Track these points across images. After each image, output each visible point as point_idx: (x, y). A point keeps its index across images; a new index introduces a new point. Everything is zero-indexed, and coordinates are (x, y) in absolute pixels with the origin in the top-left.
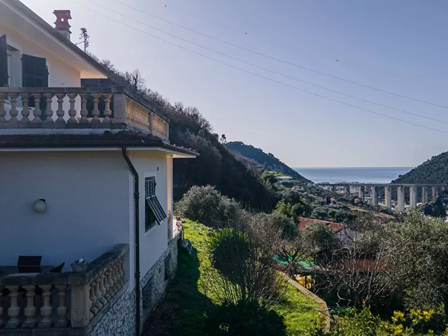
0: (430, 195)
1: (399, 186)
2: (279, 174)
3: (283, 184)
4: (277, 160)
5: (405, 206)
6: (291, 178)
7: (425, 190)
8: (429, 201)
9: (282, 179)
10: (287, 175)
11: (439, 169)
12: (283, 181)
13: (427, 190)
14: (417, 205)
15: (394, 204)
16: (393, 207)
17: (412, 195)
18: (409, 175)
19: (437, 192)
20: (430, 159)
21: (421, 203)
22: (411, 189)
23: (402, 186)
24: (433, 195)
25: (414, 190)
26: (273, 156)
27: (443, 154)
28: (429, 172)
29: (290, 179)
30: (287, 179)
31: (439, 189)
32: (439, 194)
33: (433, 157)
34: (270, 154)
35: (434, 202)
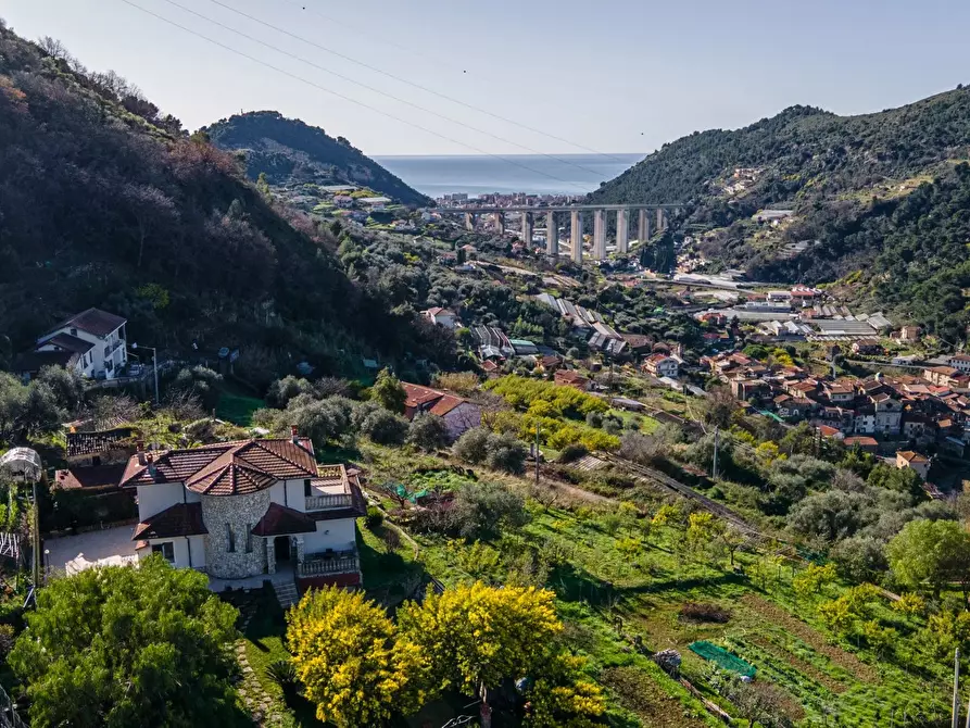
0: (653, 226)
1: (597, 209)
2: (363, 192)
3: (373, 215)
4: (358, 152)
5: (608, 248)
6: (388, 200)
7: (645, 214)
8: (651, 236)
9: (369, 205)
10: (381, 195)
11: (674, 172)
12: (374, 209)
13: (650, 217)
14: (630, 244)
15: (588, 244)
16: (586, 249)
17: (622, 226)
18: (619, 183)
19: (665, 219)
20: (659, 150)
21: (636, 241)
22: (620, 215)
23: (603, 210)
24: (659, 225)
25: (625, 216)
26: (347, 143)
27: (682, 139)
28: (655, 178)
29: (387, 204)
30: (380, 203)
31: (669, 213)
32: (669, 224)
33: (665, 145)
34: (340, 138)
35: (659, 240)
